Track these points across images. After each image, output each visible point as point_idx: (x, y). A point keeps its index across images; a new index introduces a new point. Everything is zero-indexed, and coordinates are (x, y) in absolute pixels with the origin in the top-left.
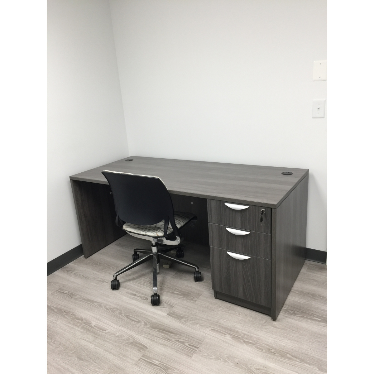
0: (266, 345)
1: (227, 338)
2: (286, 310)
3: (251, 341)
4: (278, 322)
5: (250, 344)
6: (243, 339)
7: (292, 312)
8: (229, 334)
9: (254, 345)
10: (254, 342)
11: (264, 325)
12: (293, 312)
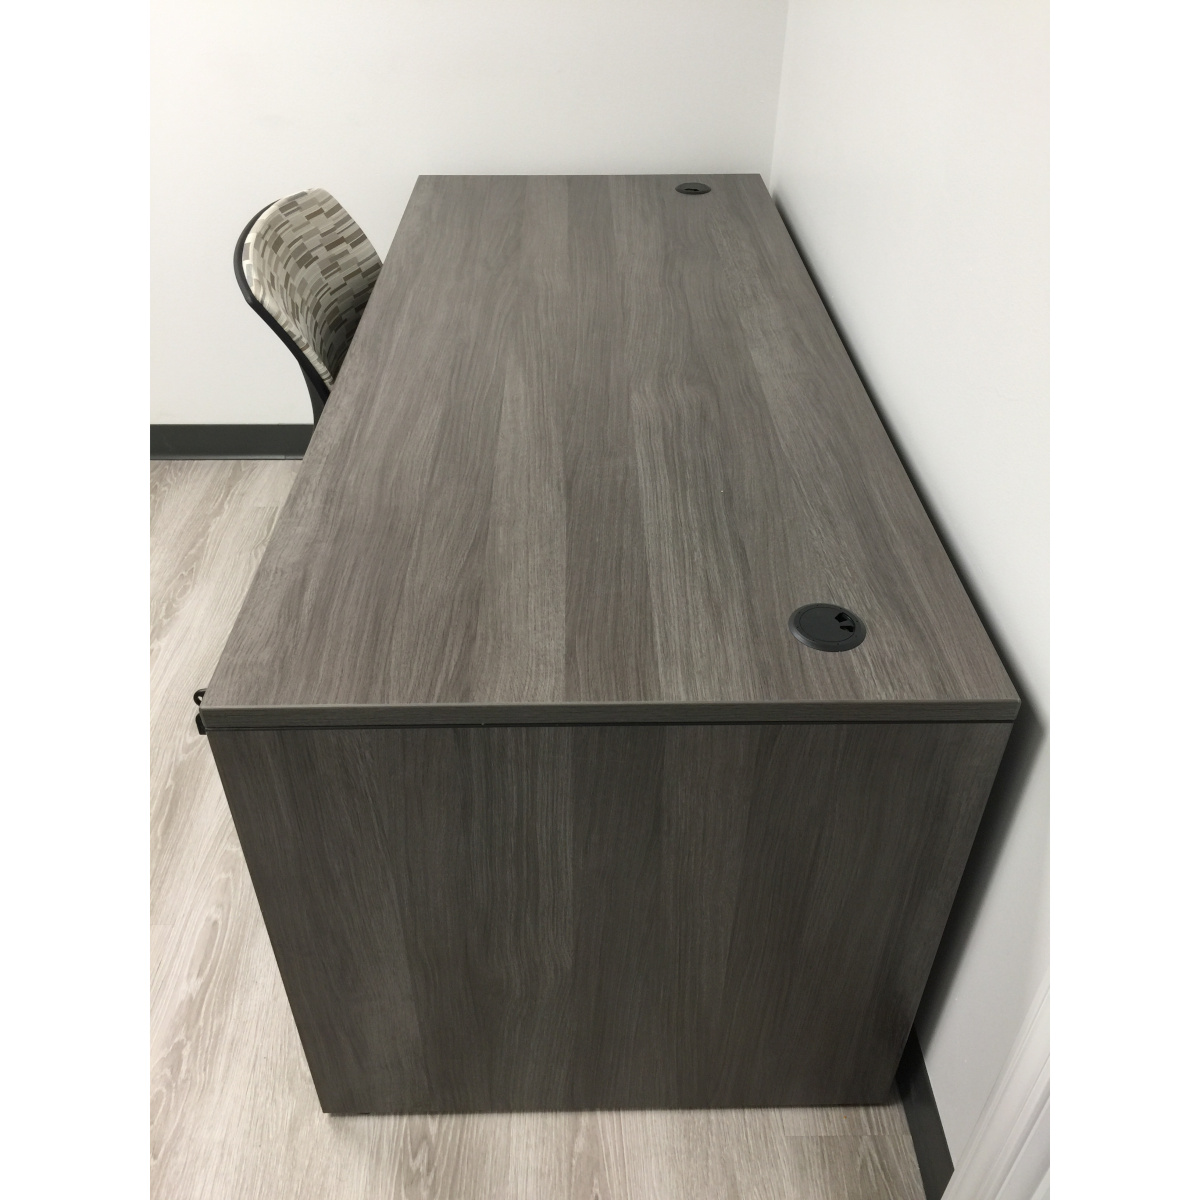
0: (179, 1130)
1: (184, 987)
2: (425, 1137)
3: (184, 1068)
4: (328, 1127)
5: (168, 1072)
6: (188, 1038)
7: (419, 1163)
8: (205, 986)
9: (169, 1086)
10: (185, 1081)
11: (291, 1081)
12: (423, 1169)
